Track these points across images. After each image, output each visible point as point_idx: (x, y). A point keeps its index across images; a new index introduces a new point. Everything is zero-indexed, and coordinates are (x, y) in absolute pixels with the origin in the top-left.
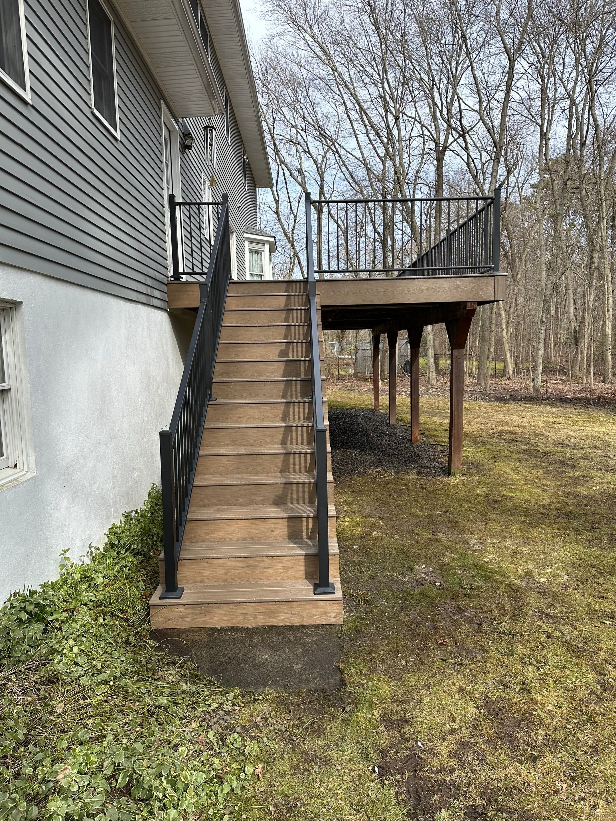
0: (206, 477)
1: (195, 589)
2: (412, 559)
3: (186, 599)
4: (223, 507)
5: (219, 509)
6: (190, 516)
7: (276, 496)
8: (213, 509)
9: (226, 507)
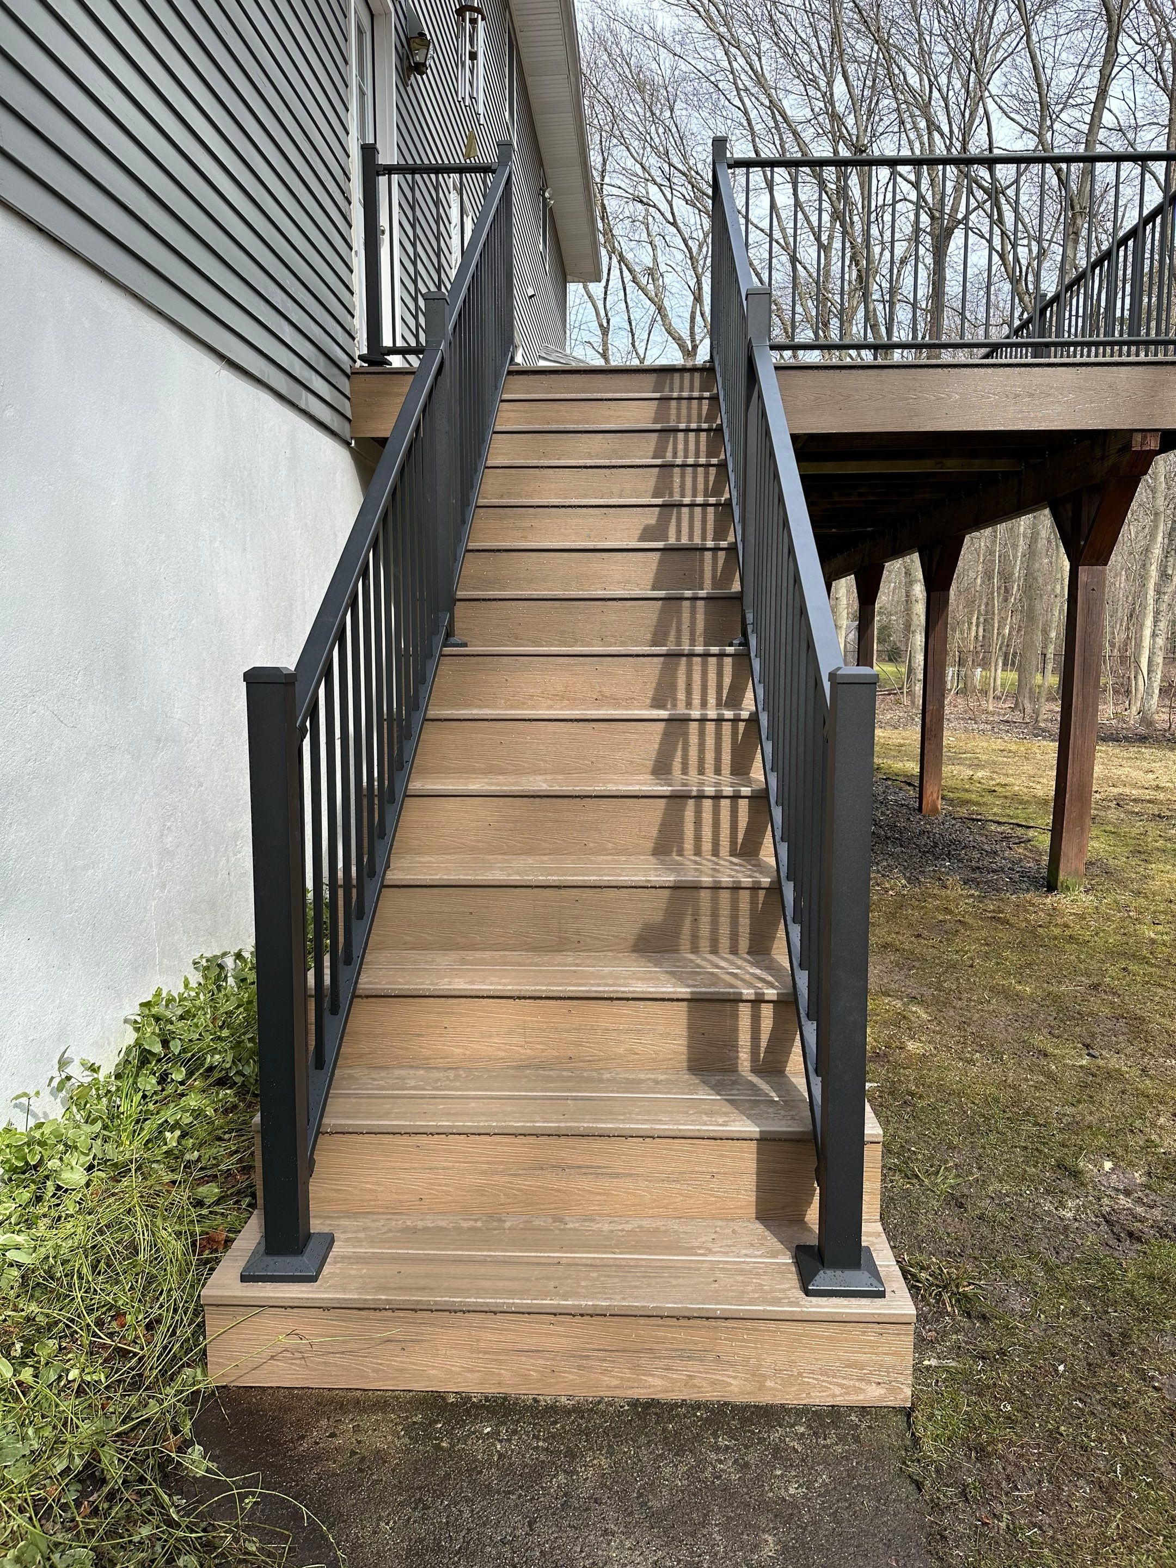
0: (427, 858)
1: (372, 1241)
2: (1059, 1137)
3: (334, 1287)
4: (478, 955)
5: (463, 962)
6: (367, 982)
7: (647, 927)
8: (444, 960)
9: (488, 955)
